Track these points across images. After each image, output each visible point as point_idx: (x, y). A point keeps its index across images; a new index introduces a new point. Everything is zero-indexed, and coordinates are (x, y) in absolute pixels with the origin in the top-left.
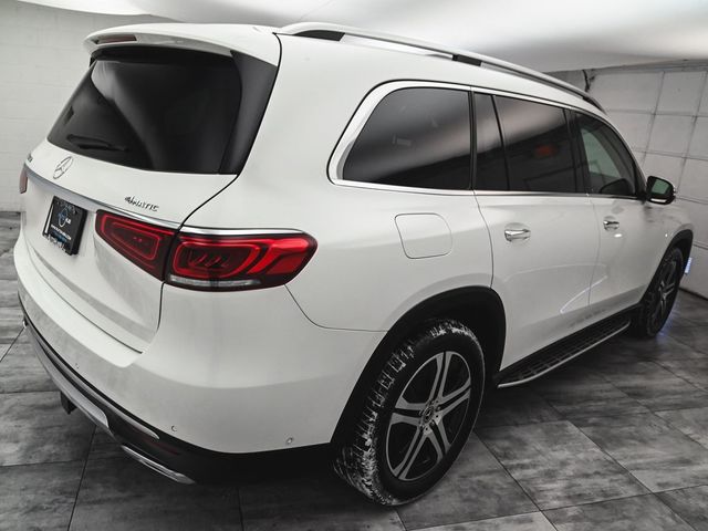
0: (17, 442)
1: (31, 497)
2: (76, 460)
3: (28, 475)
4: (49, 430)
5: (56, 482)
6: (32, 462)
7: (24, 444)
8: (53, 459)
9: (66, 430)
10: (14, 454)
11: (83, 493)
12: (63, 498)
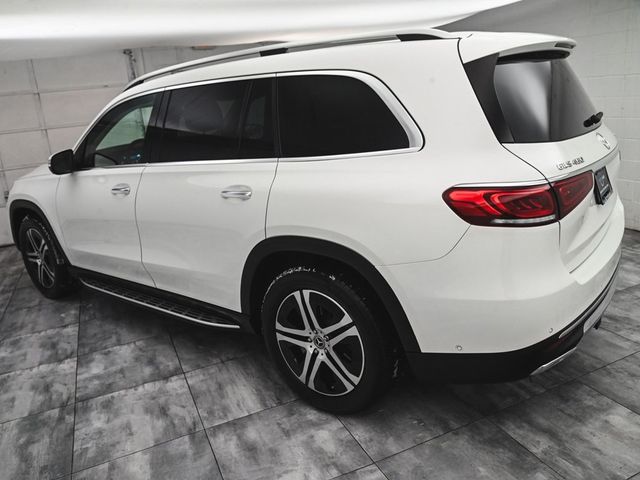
0: (606, 422)
1: (630, 382)
2: (581, 383)
3: (620, 394)
4: (574, 414)
5: (607, 380)
6: (610, 401)
7: (603, 417)
8: (595, 393)
9: (563, 406)
10: (617, 414)
11: (598, 366)
12: (613, 371)
